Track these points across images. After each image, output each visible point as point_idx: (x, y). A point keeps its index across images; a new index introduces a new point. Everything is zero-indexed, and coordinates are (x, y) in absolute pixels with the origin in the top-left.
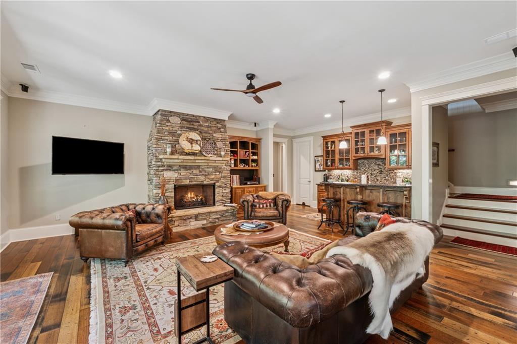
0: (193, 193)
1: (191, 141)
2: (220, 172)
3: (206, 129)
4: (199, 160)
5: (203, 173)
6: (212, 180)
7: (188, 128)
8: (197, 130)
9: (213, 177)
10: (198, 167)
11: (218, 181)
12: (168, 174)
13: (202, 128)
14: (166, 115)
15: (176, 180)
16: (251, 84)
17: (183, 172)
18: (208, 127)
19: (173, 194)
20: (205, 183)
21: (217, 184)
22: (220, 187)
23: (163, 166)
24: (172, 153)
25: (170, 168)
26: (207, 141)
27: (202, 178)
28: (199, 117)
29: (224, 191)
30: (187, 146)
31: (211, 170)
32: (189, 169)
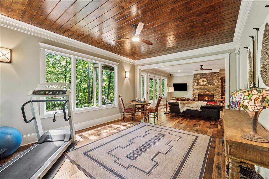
0: (207, 97)
1: (203, 81)
2: (216, 91)
3: (210, 77)
4: (206, 87)
5: (208, 91)
6: (212, 93)
7: (203, 77)
8: (206, 77)
9: (212, 92)
10: (207, 89)
11: (215, 94)
12: (196, 91)
13: (208, 76)
14: (196, 75)
15: (199, 93)
16: (202, 68)
17: (201, 91)
18: (210, 76)
19: (198, 97)
20: (209, 94)
21: (214, 95)
22: (215, 96)
23: (195, 89)
24: (197, 85)
25: (197, 89)
26: (210, 80)
27: (208, 93)
28: (207, 73)
29: (217, 98)
30: (202, 83)
31: (212, 90)
32: (203, 90)
